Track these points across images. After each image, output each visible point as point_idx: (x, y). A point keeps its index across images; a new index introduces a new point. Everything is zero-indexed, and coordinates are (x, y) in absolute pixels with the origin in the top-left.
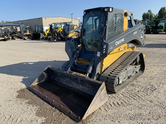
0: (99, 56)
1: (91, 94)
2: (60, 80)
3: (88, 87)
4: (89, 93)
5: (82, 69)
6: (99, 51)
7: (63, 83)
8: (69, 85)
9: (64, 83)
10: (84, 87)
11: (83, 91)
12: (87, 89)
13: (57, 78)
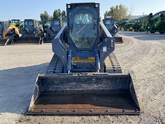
0: (106, 51)
1: (111, 89)
2: (59, 88)
3: (105, 84)
4: (108, 89)
5: (83, 68)
6: (105, 46)
7: (66, 89)
8: (77, 89)
9: (69, 89)
10: (99, 85)
11: (100, 90)
12: (104, 86)
13: (53, 88)
